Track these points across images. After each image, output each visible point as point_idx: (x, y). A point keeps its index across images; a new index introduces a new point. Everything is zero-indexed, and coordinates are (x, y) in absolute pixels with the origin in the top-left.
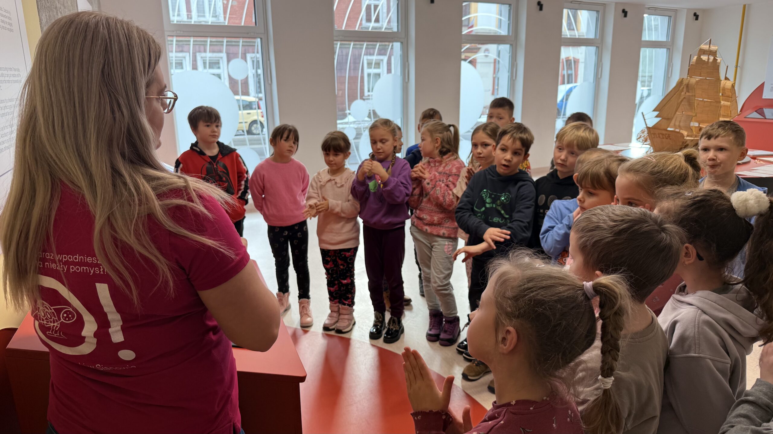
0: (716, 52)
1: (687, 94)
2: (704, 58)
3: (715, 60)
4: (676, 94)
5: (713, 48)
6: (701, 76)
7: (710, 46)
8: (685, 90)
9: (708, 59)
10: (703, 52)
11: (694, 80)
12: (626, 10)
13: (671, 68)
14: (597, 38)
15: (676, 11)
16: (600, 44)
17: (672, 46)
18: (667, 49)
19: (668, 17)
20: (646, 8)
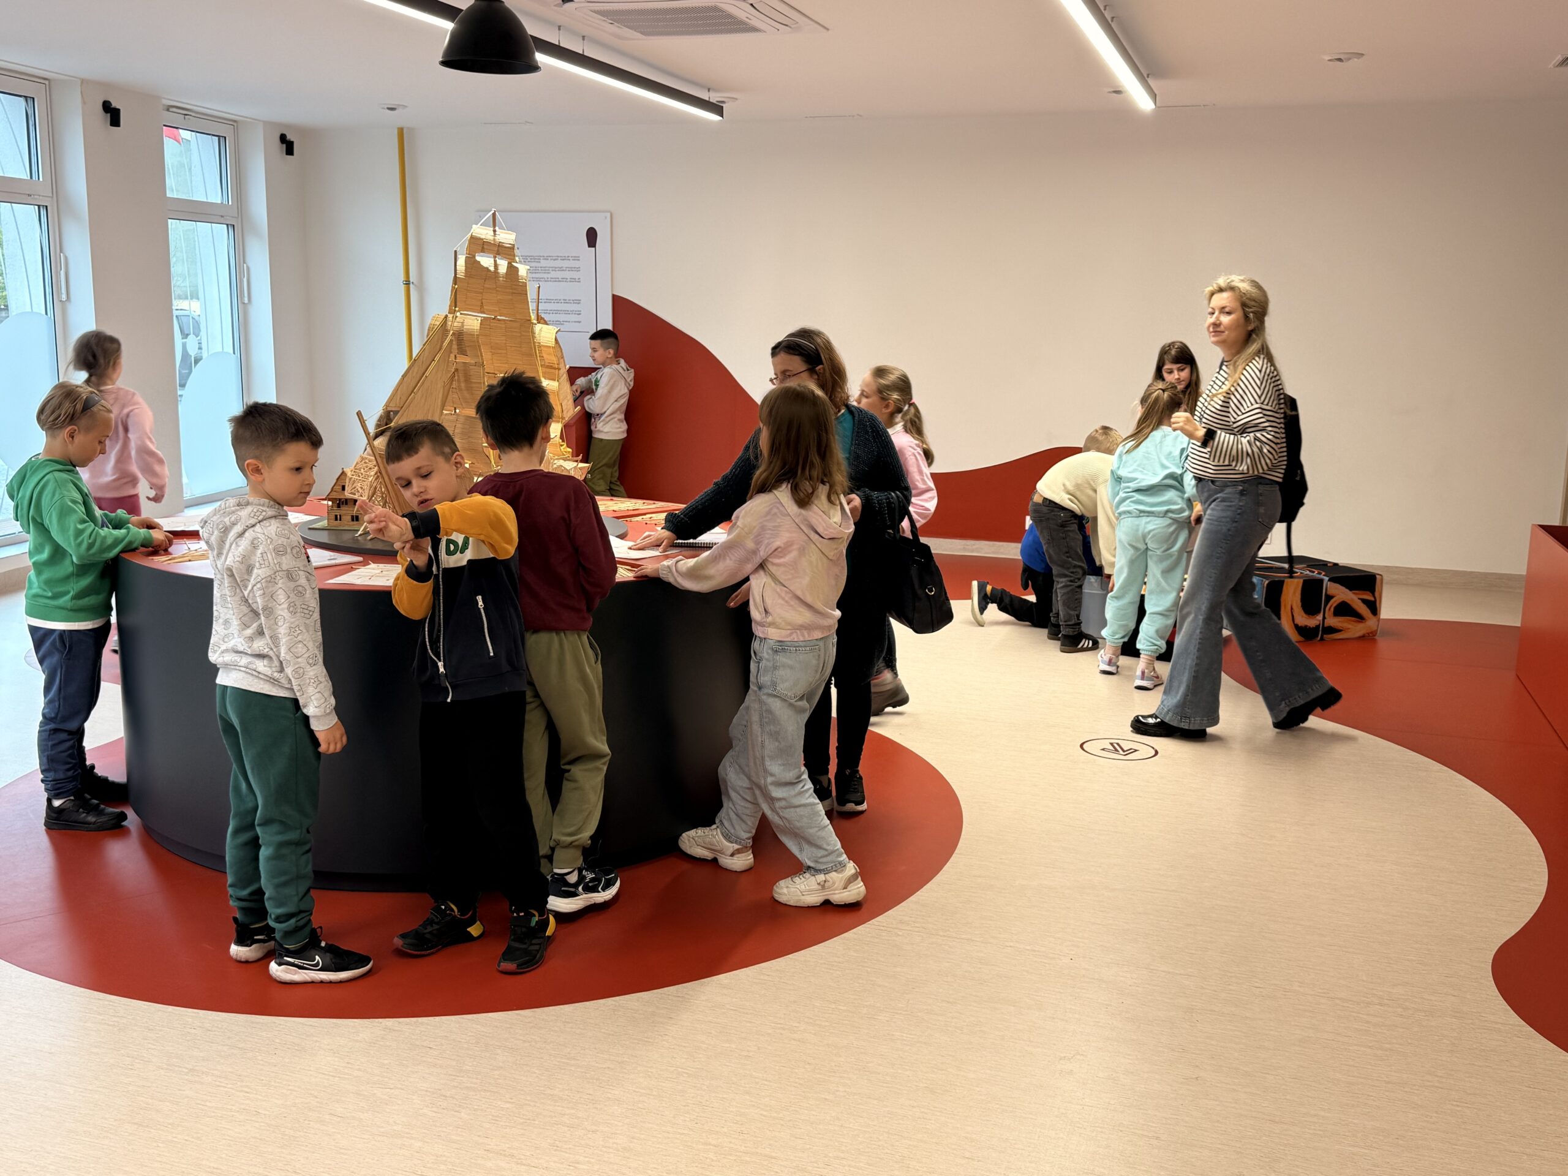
0: (512, 248)
1: (461, 359)
2: (486, 261)
3: (512, 270)
4: (437, 359)
5: (506, 237)
6: (484, 313)
7: (495, 231)
8: (455, 347)
9: (496, 266)
10: (478, 245)
11: (472, 322)
12: (114, 104)
13: (245, 280)
14: (39, 179)
15: (235, 124)
16: (52, 197)
17: (240, 219)
18: (227, 225)
19: (217, 138)
20: (164, 105)
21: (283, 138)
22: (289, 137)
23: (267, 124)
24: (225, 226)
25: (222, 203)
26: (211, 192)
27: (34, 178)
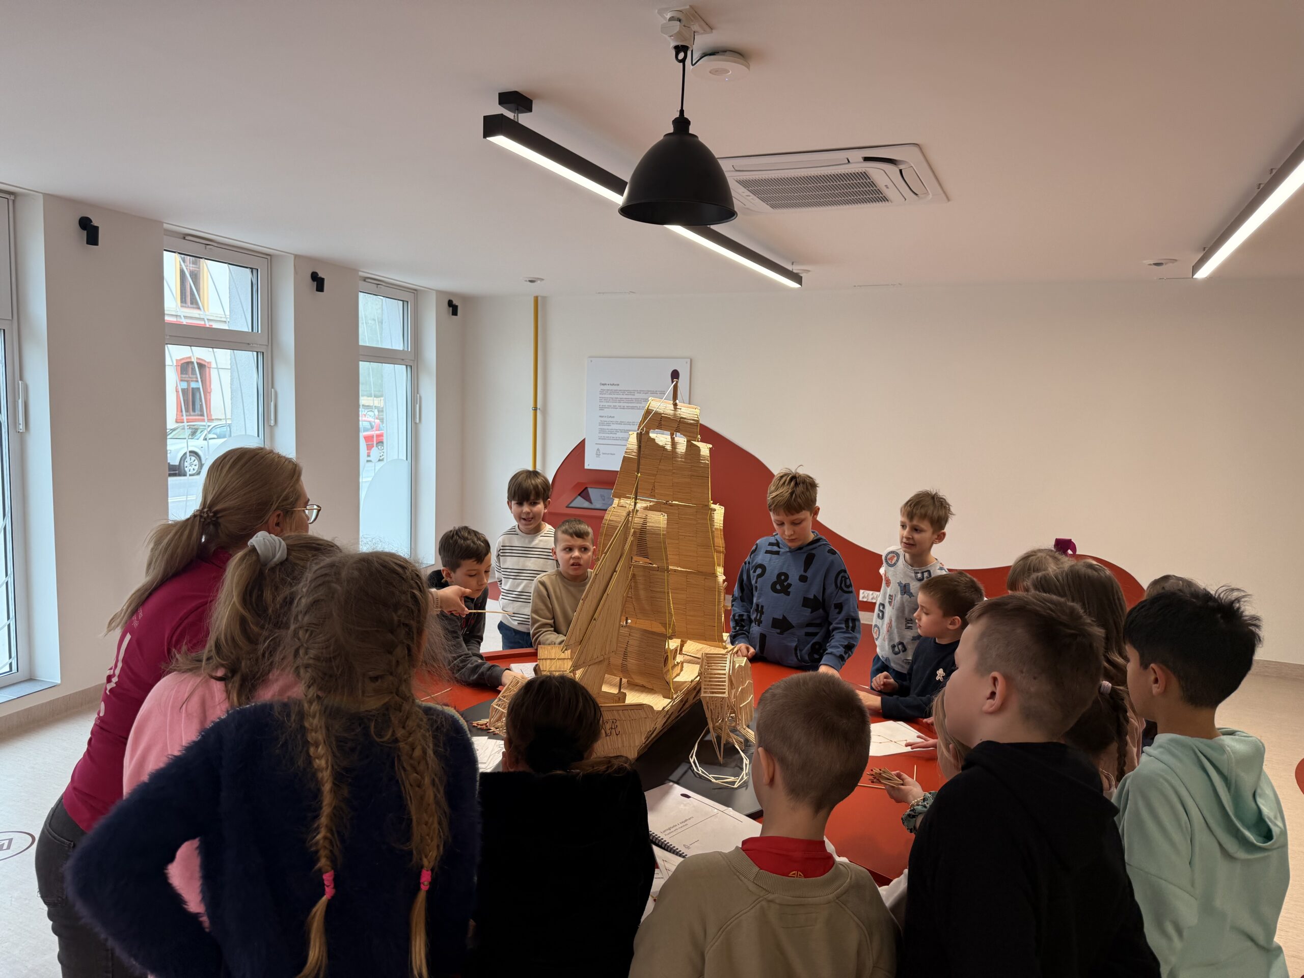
0: (695, 424)
2: (662, 438)
3: (692, 450)
5: (688, 411)
7: (675, 405)
10: (654, 420)
12: (321, 275)
13: (418, 406)
14: (258, 332)
15: (415, 292)
16: (267, 346)
17: (416, 362)
18: (407, 366)
19: (402, 302)
20: (360, 277)
21: (450, 303)
22: (455, 302)
23: (440, 293)
24: (404, 367)
25: (403, 350)
26: (396, 342)
27: (254, 331)
